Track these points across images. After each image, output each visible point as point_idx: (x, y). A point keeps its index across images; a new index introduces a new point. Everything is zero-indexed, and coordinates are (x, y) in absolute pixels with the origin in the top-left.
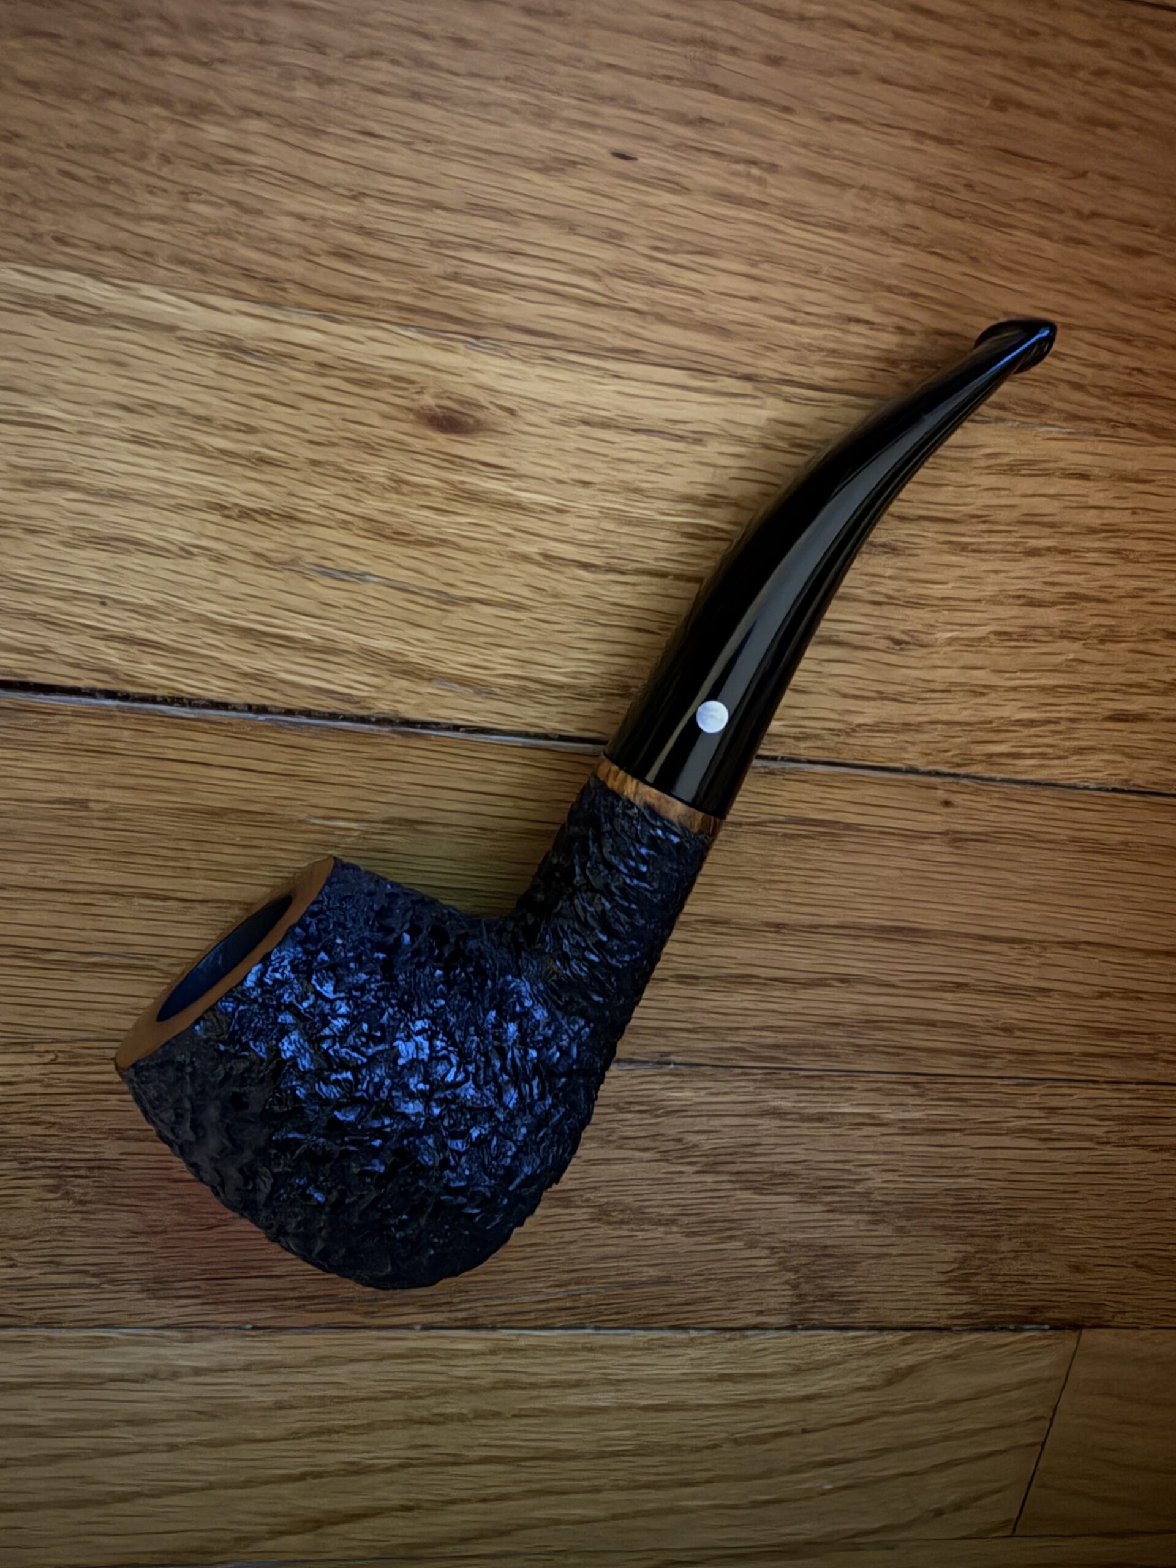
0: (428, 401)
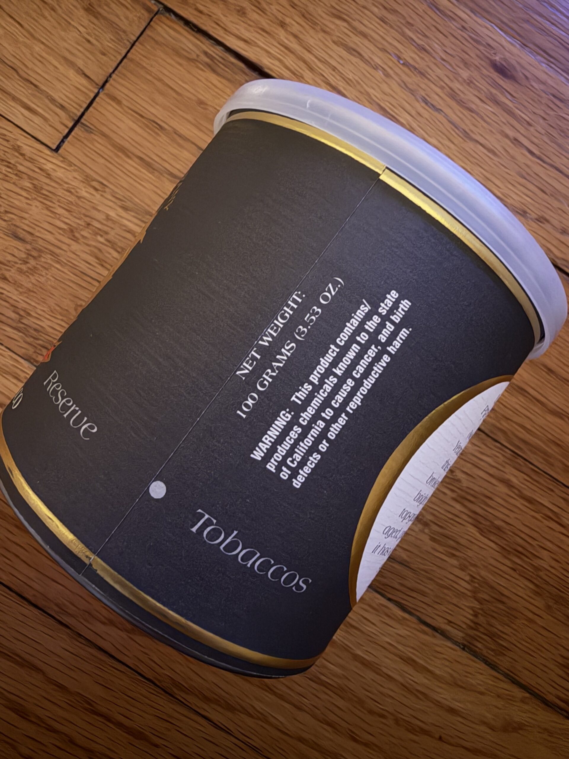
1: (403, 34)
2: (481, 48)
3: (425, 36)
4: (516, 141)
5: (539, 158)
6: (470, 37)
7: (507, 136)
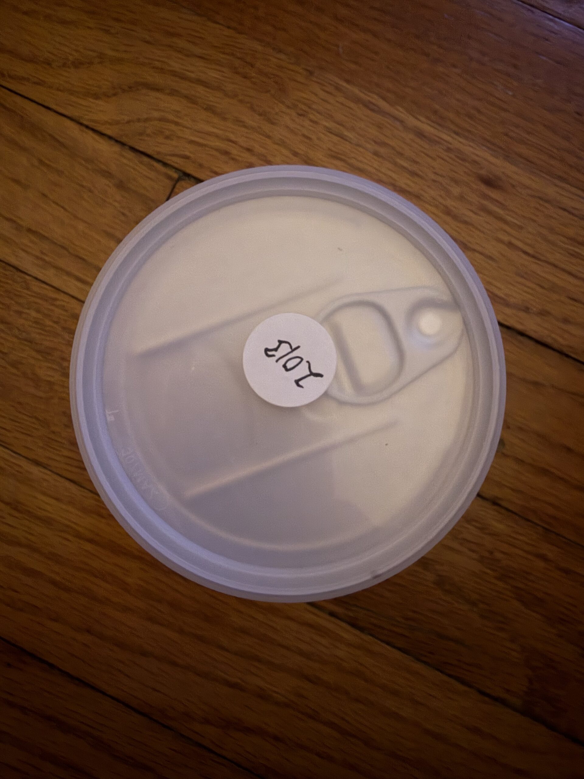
0: (483, 172)
1: (395, 164)
2: (467, 164)
3: (416, 162)
4: (510, 245)
5: (533, 257)
6: (457, 157)
7: (502, 242)
